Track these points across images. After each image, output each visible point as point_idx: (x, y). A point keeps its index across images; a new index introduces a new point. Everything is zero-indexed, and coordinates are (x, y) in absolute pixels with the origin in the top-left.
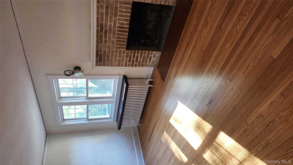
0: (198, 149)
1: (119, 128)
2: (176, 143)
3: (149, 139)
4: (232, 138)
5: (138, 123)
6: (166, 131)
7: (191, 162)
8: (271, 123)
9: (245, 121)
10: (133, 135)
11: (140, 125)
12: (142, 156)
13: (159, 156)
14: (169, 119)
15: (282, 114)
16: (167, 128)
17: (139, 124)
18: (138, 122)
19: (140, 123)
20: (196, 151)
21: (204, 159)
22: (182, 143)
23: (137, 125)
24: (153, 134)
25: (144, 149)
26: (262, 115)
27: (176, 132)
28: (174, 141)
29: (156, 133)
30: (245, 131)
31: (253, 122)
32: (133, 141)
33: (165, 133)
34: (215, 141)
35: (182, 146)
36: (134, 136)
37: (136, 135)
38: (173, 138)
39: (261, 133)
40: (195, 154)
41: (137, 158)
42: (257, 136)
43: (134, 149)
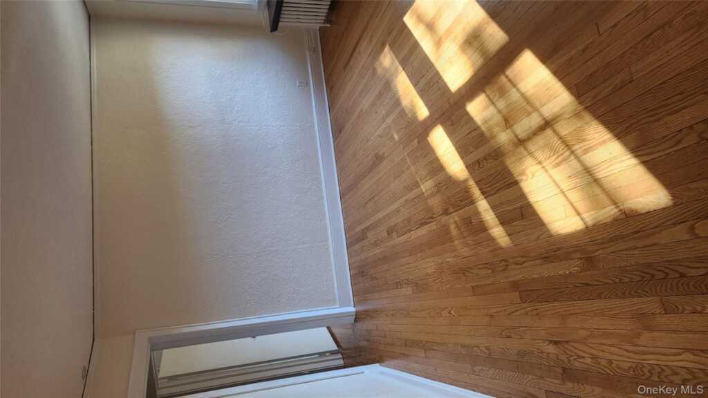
0: (459, 90)
1: (274, 27)
2: (408, 77)
3: (347, 64)
4: (548, 67)
5: (322, 21)
6: (390, 45)
7: (436, 119)
8: (659, 29)
9: (597, 24)
10: (309, 50)
11: (328, 25)
12: (325, 100)
13: (365, 104)
14: (404, 13)
15: (696, 7)
16: (395, 38)
17: (324, 23)
18: (324, 18)
19: (328, 20)
20: (453, 94)
21: (467, 114)
22: (424, 76)
23: (319, 25)
24: (357, 50)
25: (332, 88)
26: (646, 6)
27: (416, 48)
28: (405, 72)
29: (365, 48)
30: (584, 50)
31: (615, 26)
32: (307, 65)
33: (387, 49)
34: (505, 74)
35: (421, 84)
36: (310, 55)
37: (314, 51)
38: (404, 63)
39: (622, 56)
40: (449, 103)
41: (314, 104)
42: (612, 61)
43: (307, 84)
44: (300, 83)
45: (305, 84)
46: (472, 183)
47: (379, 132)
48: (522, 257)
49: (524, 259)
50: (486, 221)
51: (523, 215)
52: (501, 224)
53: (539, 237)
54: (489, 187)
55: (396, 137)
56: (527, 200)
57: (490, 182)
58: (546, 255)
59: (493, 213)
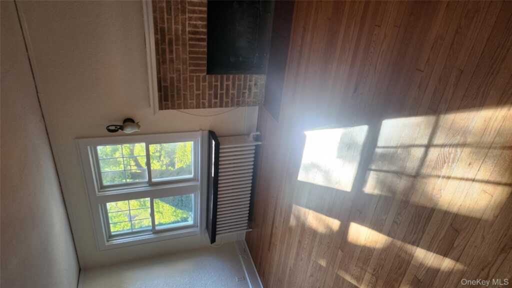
1: (213, 240)
5: (247, 227)
6: (295, 203)
12: (260, 284)
19: (250, 226)
23: (246, 231)
33: (294, 207)
43: (245, 278)
44: (239, 279)
45: (243, 278)
46: (399, 243)
47: (309, 274)
48: (483, 270)
49: (486, 270)
50: (431, 266)
51: (456, 231)
52: (444, 256)
53: (483, 235)
54: (415, 233)
55: (323, 263)
56: (451, 213)
57: (413, 229)
58: (502, 246)
59: (432, 253)
